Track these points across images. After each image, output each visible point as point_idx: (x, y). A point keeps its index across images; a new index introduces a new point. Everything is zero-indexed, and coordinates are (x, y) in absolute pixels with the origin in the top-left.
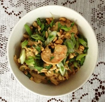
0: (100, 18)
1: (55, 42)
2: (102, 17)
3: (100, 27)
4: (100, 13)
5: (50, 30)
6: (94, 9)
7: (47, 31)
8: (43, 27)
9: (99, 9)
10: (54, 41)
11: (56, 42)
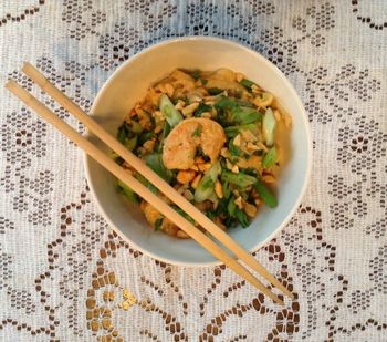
0: (24, 132)
1: (197, 174)
2: (18, 135)
3: (23, 109)
4: (24, 144)
5: (212, 203)
6: (39, 156)
7: (218, 198)
8: (231, 209)
9: (26, 155)
10: (199, 176)
11: (193, 175)
